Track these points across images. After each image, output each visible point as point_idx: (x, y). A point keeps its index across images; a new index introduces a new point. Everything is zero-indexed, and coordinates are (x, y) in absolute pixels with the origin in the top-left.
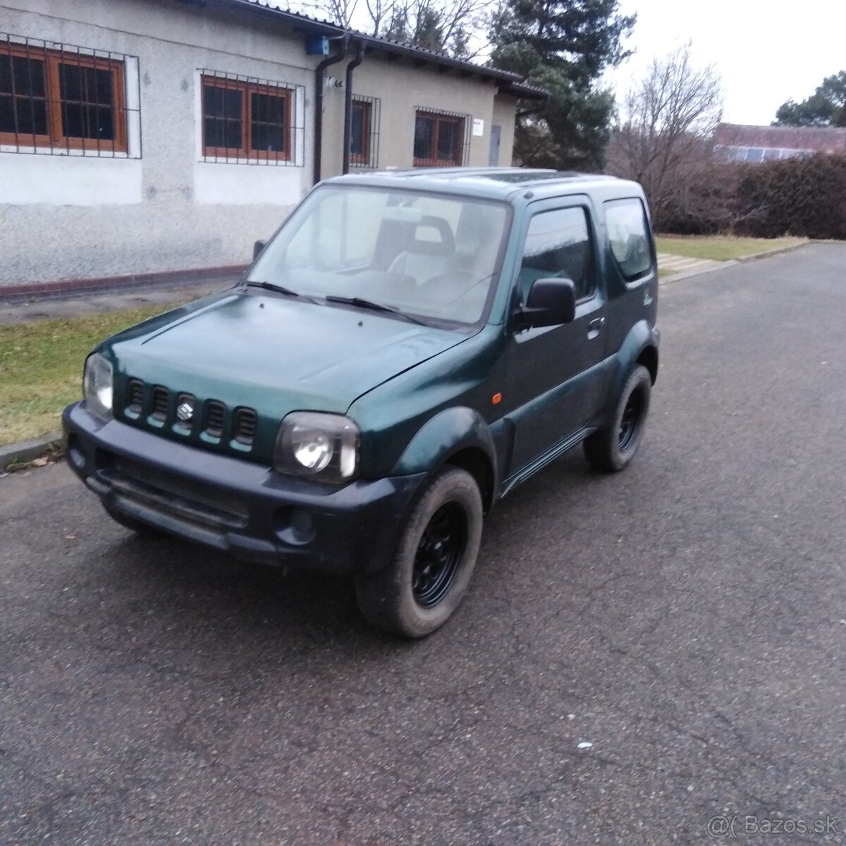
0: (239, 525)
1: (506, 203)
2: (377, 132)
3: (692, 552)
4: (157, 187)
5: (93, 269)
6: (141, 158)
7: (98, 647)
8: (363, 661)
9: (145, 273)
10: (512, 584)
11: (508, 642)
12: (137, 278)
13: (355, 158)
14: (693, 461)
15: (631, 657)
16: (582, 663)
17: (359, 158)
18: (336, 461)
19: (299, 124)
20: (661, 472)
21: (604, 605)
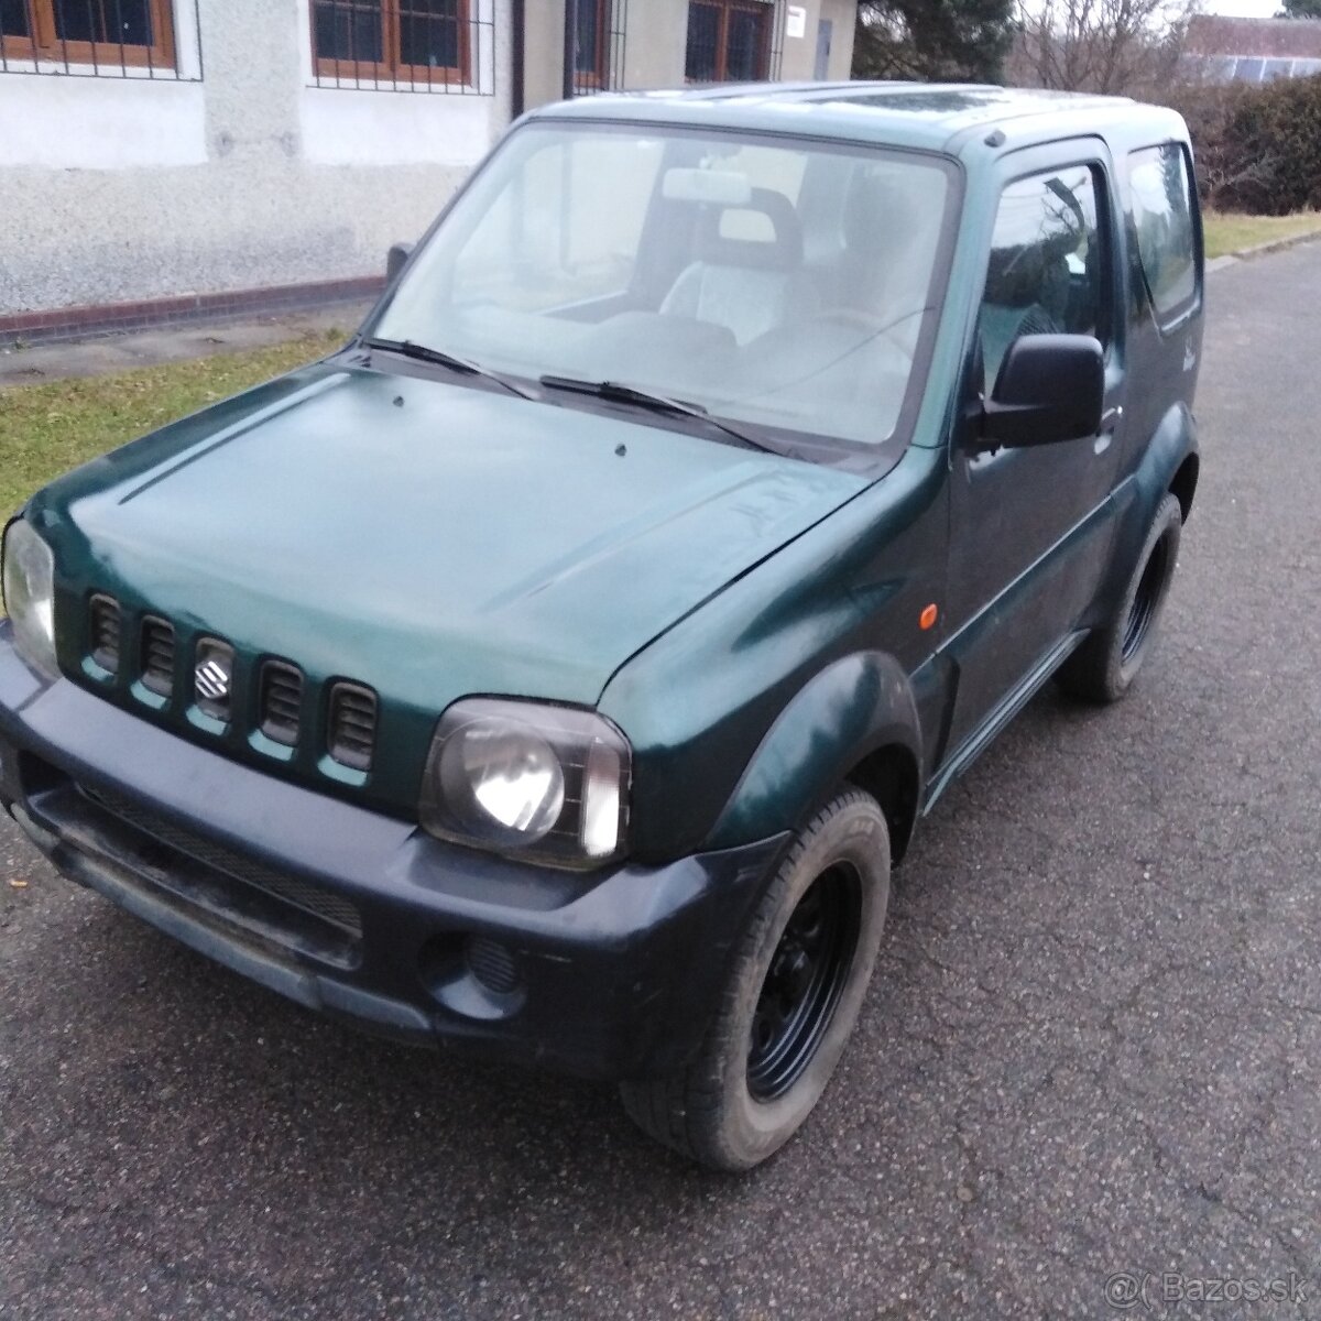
0: (342, 963)
1: (947, 157)
2: (621, 30)
3: (1302, 906)
4: (234, 135)
5: (125, 285)
6: (202, 80)
7: (41, 1201)
8: (636, 1231)
9: (218, 291)
10: (942, 997)
11: (953, 1167)
12: (206, 301)
13: (583, 79)
14: (1251, 673)
15: (1232, 1209)
16: (1127, 1231)
17: (591, 79)
18: (573, 816)
19: (485, 16)
20: (1194, 702)
21: (1145, 1052)
